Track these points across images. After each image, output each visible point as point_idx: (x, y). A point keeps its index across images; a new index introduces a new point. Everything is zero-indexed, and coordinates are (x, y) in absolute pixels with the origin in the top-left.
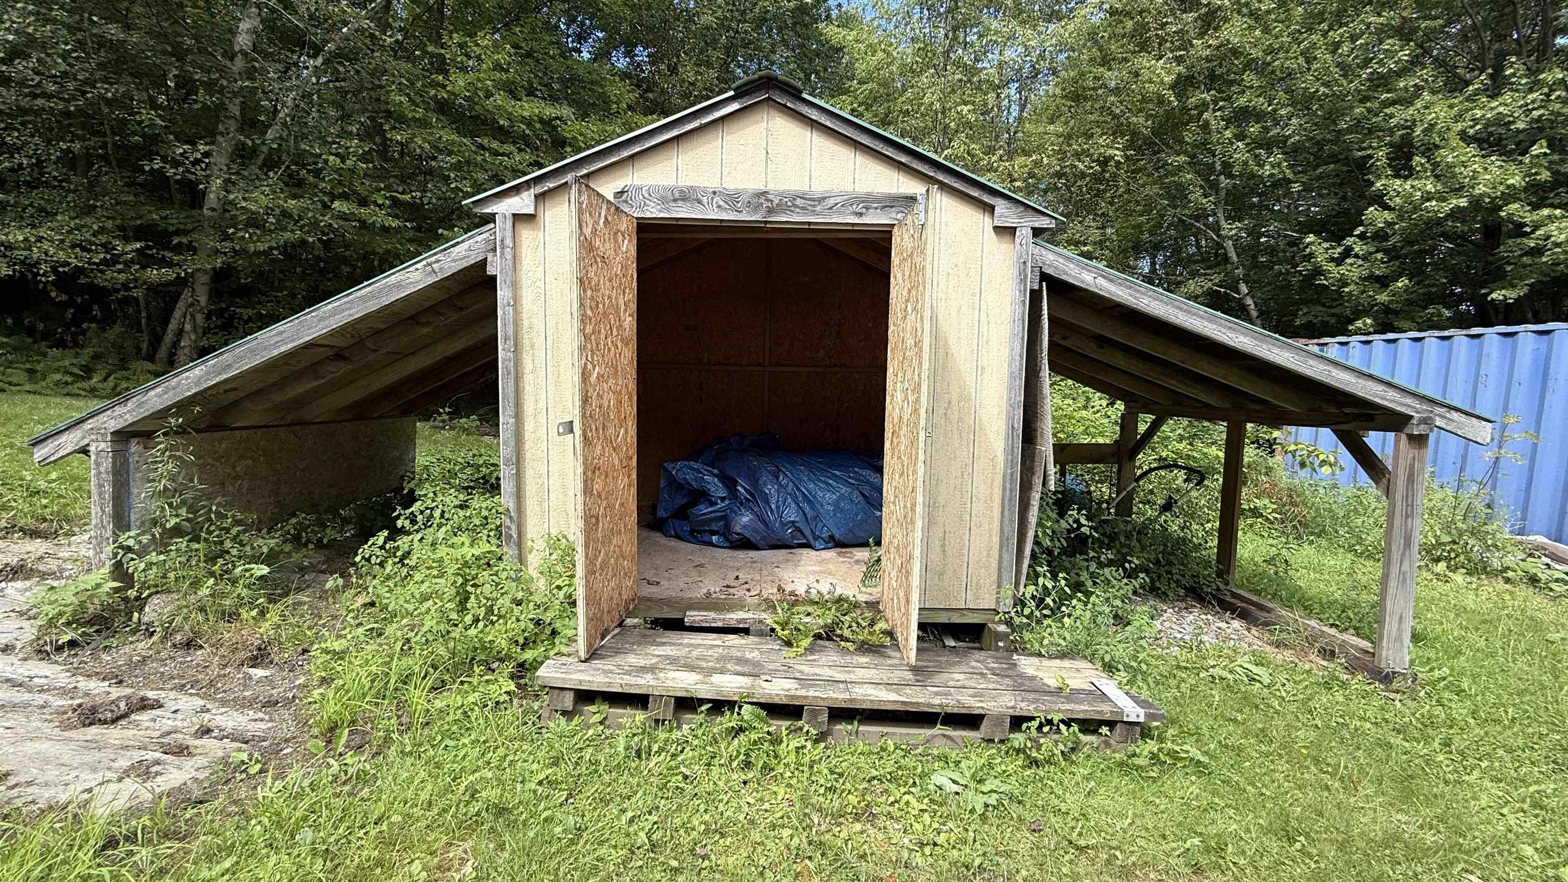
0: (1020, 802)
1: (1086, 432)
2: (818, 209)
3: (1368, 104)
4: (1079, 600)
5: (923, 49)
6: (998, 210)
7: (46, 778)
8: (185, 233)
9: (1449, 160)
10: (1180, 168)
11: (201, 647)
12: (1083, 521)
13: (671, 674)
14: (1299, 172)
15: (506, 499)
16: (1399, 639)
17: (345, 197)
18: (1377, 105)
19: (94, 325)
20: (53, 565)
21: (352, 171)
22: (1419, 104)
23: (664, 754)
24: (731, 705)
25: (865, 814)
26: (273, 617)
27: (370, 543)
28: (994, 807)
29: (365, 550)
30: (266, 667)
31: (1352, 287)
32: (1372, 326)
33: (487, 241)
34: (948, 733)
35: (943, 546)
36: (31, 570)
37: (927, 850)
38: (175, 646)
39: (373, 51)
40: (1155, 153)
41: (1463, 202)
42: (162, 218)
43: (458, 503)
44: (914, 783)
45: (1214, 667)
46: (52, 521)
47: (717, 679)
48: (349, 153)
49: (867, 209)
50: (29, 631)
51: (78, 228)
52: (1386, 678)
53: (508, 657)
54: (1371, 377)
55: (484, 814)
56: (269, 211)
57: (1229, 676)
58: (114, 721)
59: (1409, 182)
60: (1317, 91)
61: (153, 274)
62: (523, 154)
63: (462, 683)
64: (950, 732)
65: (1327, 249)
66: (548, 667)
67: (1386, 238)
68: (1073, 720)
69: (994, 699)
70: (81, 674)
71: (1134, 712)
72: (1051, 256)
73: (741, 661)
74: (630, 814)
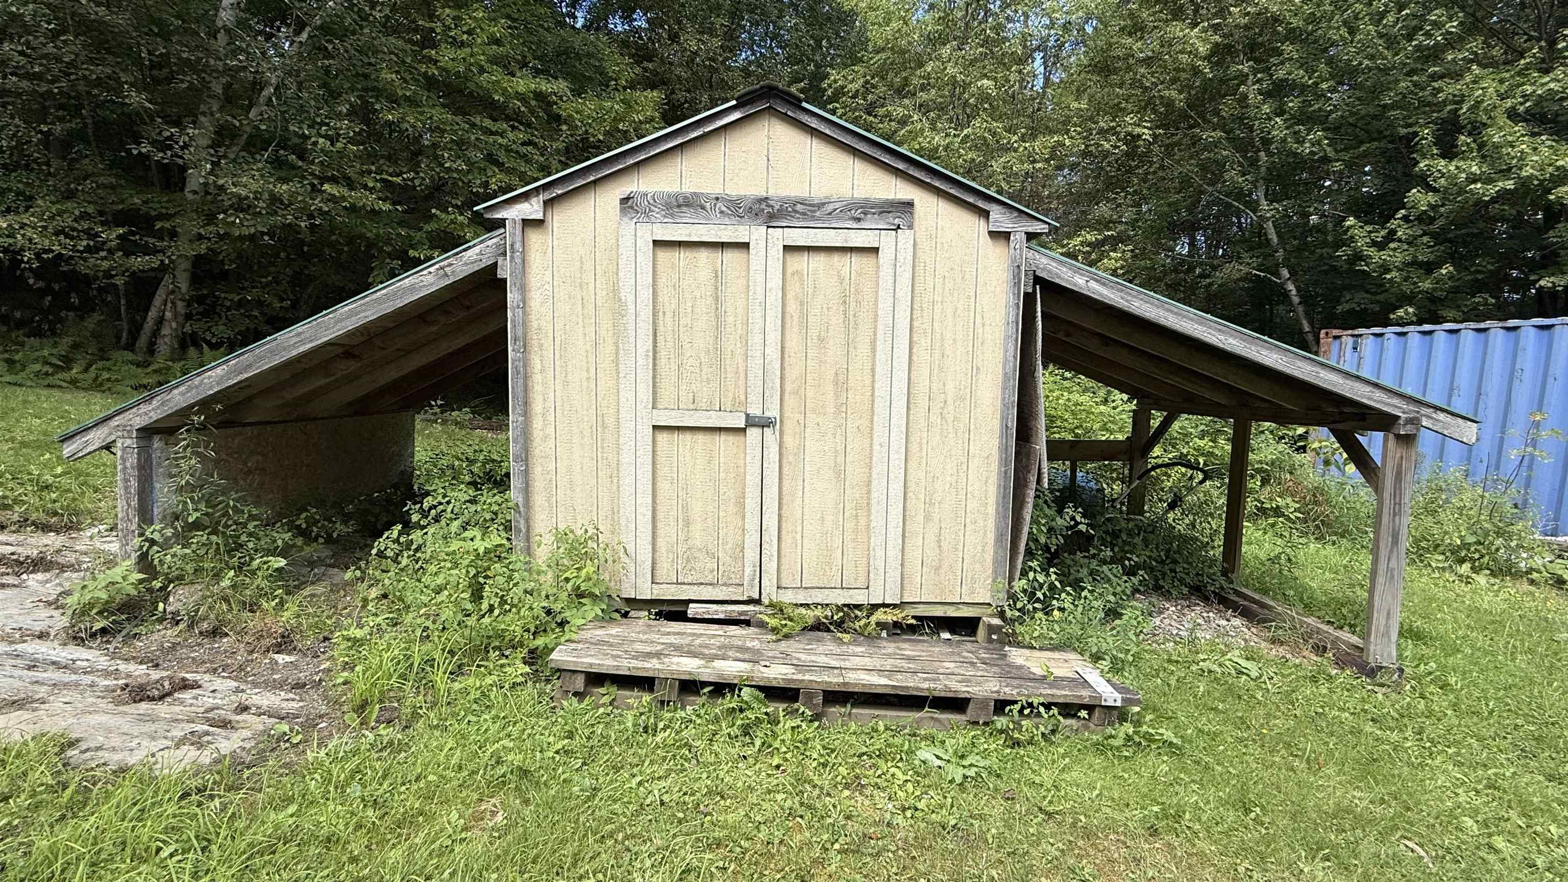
0: (998, 776)
1: (1104, 428)
2: (818, 214)
3: (1415, 78)
4: (1068, 594)
5: (944, 18)
6: (993, 216)
7: (113, 744)
8: (168, 217)
9: (1496, 139)
10: (1216, 144)
11: (227, 635)
12: (1078, 519)
13: (675, 660)
14: (1341, 151)
15: (514, 494)
16: (1386, 634)
17: (333, 180)
18: (1424, 78)
19: (71, 314)
20: (71, 558)
21: (341, 154)
22: (1468, 78)
23: (669, 731)
24: (732, 687)
25: (855, 784)
26: (292, 607)
27: (385, 536)
28: (973, 778)
29: (381, 544)
30: (289, 653)
31: (1394, 274)
32: (1415, 315)
33: (498, 246)
34: (936, 716)
35: (939, 541)
36: (51, 562)
37: (909, 814)
38: (201, 633)
39: (362, 28)
40: (1191, 127)
41: (1510, 185)
42: (144, 202)
43: (468, 498)
44: (901, 758)
45: (1204, 660)
46: (62, 515)
47: (718, 664)
48: (339, 135)
49: (865, 214)
50: (61, 621)
51: (60, 213)
52: (1371, 672)
53: (521, 644)
54: (1358, 378)
55: (508, 775)
56: (257, 196)
57: (1218, 670)
58: (162, 698)
59: (1454, 163)
60: (1360, 64)
61: (138, 262)
62: (516, 132)
63: (478, 666)
64: (938, 715)
65: (1370, 232)
66: (560, 651)
67: (1432, 220)
68: (1055, 704)
69: (979, 684)
70: (119, 658)
71: (1111, 696)
72: (1044, 260)
73: (742, 649)
74: (639, 778)
